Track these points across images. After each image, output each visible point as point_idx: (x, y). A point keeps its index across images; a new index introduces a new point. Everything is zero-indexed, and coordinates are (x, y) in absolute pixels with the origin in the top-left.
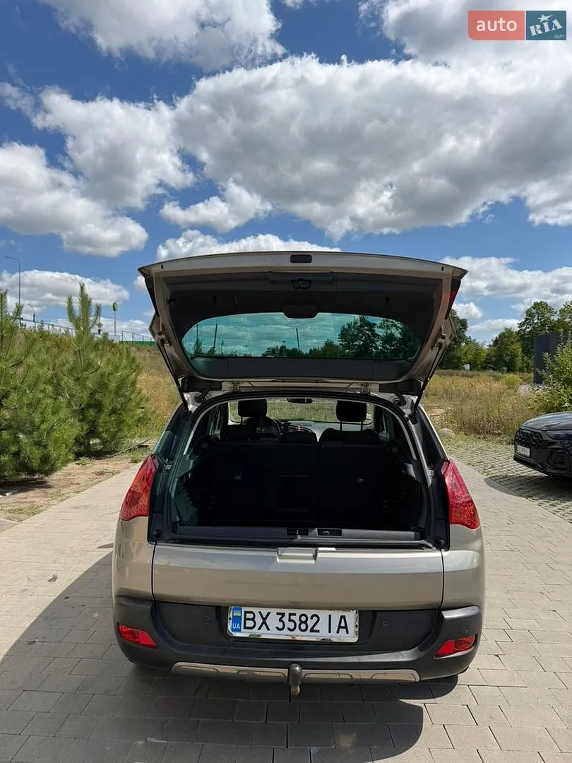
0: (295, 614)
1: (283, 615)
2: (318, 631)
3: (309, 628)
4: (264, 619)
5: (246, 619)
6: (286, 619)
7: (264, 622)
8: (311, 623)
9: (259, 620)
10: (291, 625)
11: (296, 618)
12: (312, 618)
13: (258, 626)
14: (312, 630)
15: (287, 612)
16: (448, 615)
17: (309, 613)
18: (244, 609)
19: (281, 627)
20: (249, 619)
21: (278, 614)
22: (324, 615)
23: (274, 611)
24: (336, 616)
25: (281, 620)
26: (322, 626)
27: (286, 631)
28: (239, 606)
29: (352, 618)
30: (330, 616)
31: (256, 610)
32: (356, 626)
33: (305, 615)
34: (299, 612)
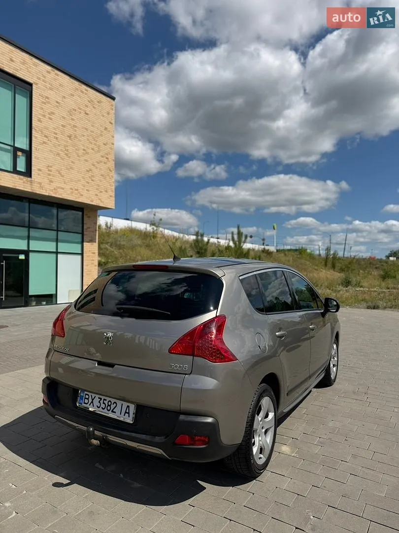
0: (106, 400)
1: (101, 399)
2: (115, 412)
3: (112, 409)
4: (93, 400)
5: (85, 398)
6: (102, 402)
7: (92, 402)
8: (113, 407)
9: (90, 400)
10: (103, 406)
11: (106, 402)
12: (113, 404)
13: (89, 403)
14: (112, 411)
15: (103, 398)
16: (182, 417)
17: (113, 401)
18: (85, 393)
19: (99, 406)
20: (87, 399)
21: (99, 398)
22: (119, 403)
23: (97, 396)
24: (125, 404)
25: (99, 402)
26: (117, 410)
27: (100, 409)
28: (83, 391)
29: (132, 408)
30: (122, 404)
31: (90, 394)
32: (134, 414)
33: (110, 401)
34: (108, 399)
